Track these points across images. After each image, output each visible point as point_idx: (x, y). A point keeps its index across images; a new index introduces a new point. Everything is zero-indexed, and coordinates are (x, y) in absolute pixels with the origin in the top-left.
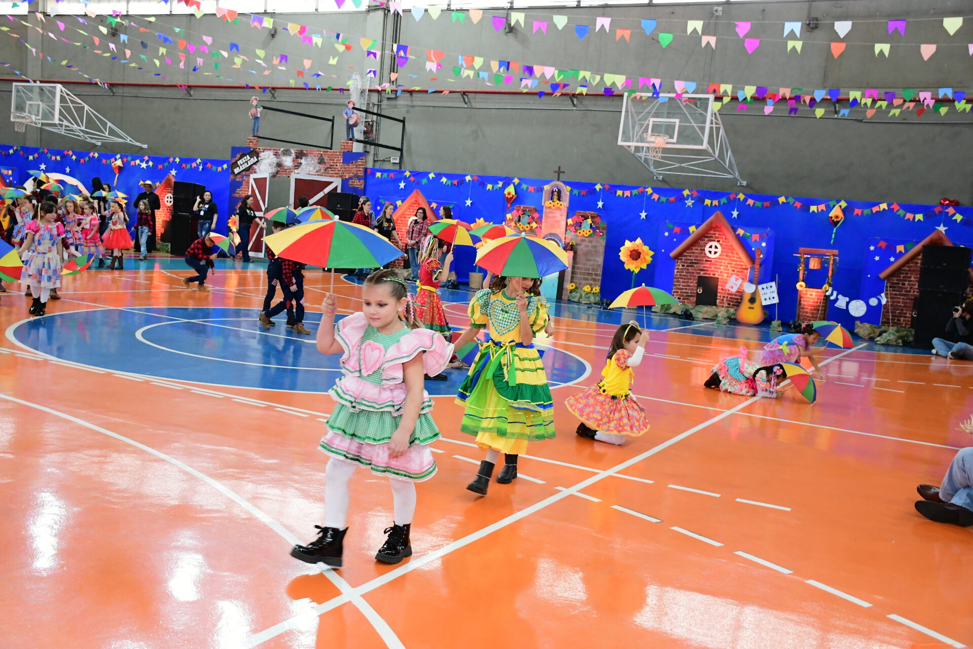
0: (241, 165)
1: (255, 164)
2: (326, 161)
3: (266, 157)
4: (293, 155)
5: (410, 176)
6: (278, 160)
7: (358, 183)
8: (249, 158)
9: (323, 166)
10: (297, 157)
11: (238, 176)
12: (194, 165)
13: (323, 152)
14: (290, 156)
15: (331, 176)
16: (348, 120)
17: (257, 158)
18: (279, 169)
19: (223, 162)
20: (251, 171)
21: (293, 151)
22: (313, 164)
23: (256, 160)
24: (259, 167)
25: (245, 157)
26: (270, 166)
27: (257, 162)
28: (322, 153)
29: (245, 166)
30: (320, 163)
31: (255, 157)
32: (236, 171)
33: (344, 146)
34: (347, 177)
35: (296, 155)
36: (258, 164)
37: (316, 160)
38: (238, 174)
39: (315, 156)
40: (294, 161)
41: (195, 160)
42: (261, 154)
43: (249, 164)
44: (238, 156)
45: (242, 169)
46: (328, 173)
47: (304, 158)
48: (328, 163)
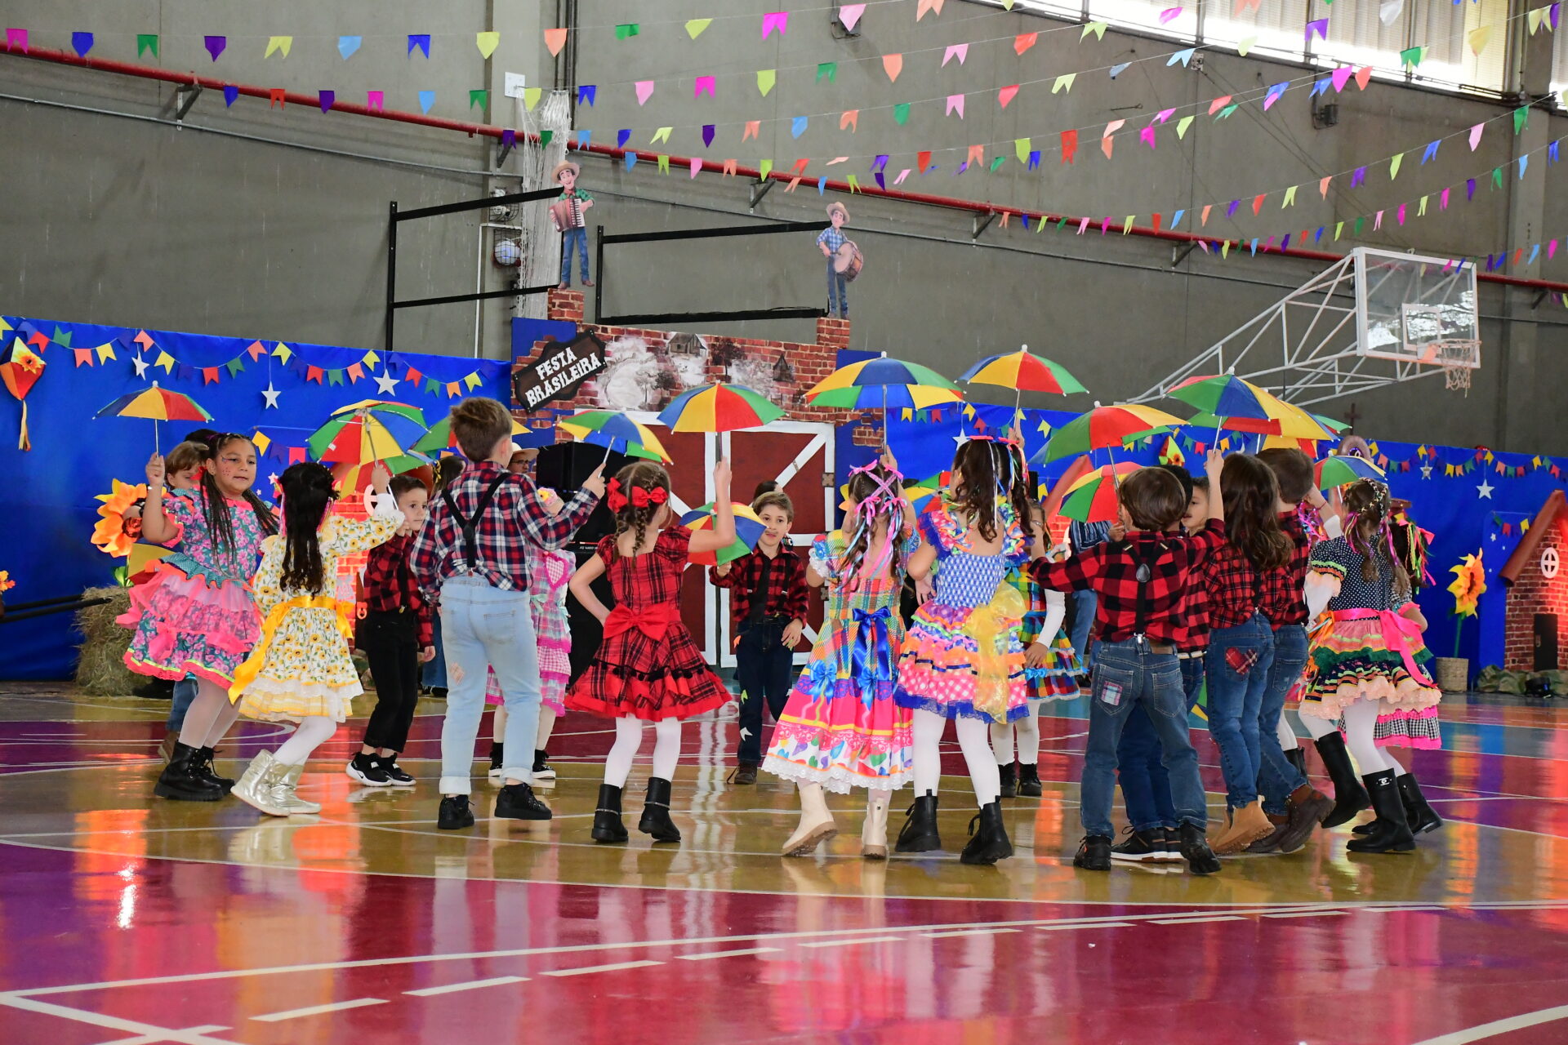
0: (549, 378)
1: (592, 375)
2: (794, 374)
3: (628, 354)
4: (706, 353)
5: (975, 418)
6: (662, 365)
7: (872, 437)
8: (571, 356)
9: (789, 387)
10: (716, 360)
11: (538, 414)
12: (355, 371)
13: (786, 346)
14: (697, 354)
15: (810, 419)
16: (831, 261)
17: (601, 360)
18: (666, 394)
19: (467, 367)
20: (578, 397)
21: (703, 343)
22: (761, 381)
23: (596, 363)
24: (605, 386)
25: (561, 355)
26: (639, 383)
27: (599, 370)
28: (782, 349)
29: (560, 382)
30: (778, 380)
31: (593, 356)
32: (533, 396)
33: (831, 332)
34: (848, 420)
35: (712, 354)
36: (602, 377)
37: (770, 371)
38: (539, 406)
39: (764, 359)
40: (707, 371)
41: (358, 355)
42: (612, 347)
43: (575, 377)
44: (537, 349)
45: (549, 391)
46: (802, 409)
47: (734, 362)
48: (800, 378)
